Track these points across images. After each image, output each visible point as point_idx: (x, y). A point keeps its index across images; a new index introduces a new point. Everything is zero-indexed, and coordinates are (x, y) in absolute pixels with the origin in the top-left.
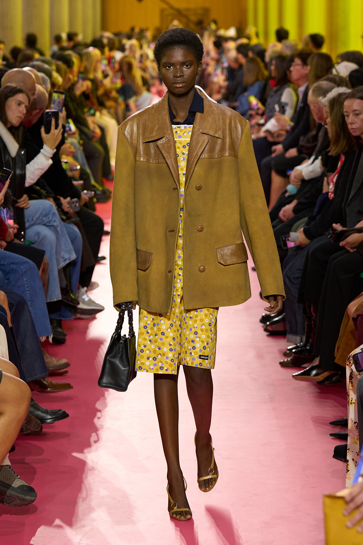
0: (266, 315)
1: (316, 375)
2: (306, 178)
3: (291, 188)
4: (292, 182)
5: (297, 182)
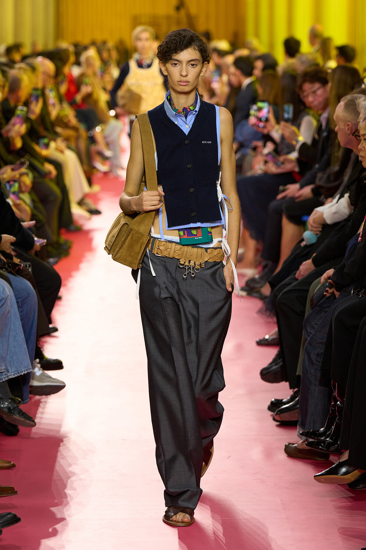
0: (275, 400)
1: (345, 474)
2: (329, 221)
3: (309, 236)
4: (309, 227)
5: (317, 228)
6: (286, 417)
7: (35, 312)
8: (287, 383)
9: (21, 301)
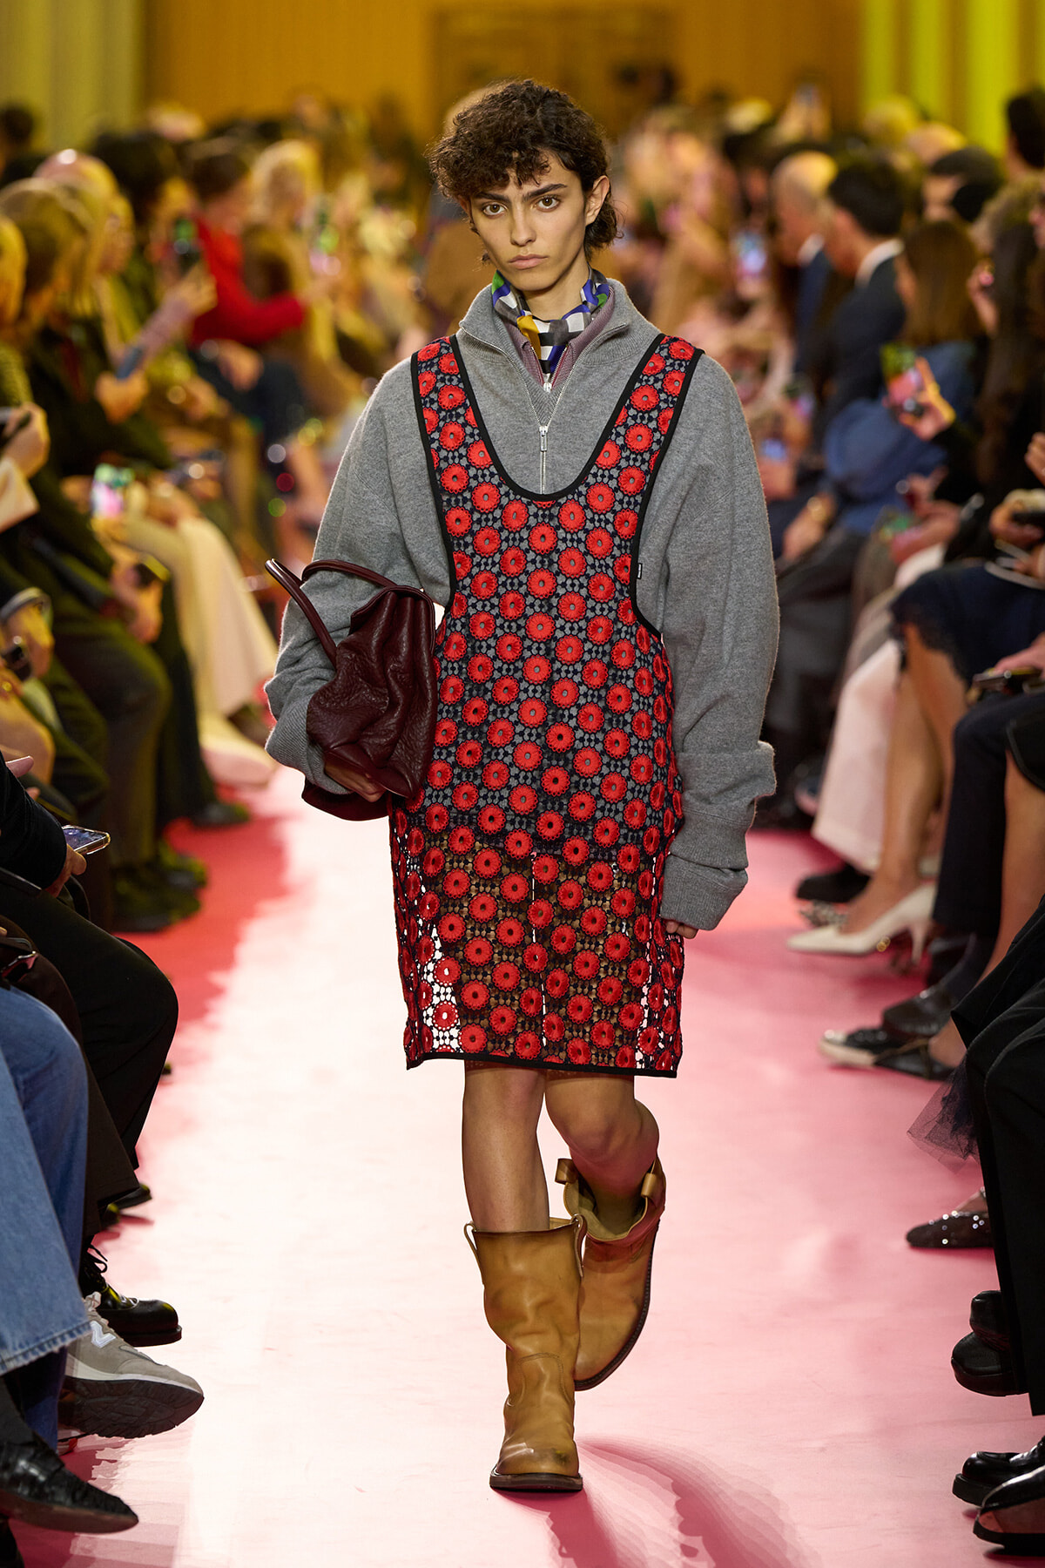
6: (1022, 1518)
7: (77, 1122)
8: (1025, 1398)
9: (25, 1082)
